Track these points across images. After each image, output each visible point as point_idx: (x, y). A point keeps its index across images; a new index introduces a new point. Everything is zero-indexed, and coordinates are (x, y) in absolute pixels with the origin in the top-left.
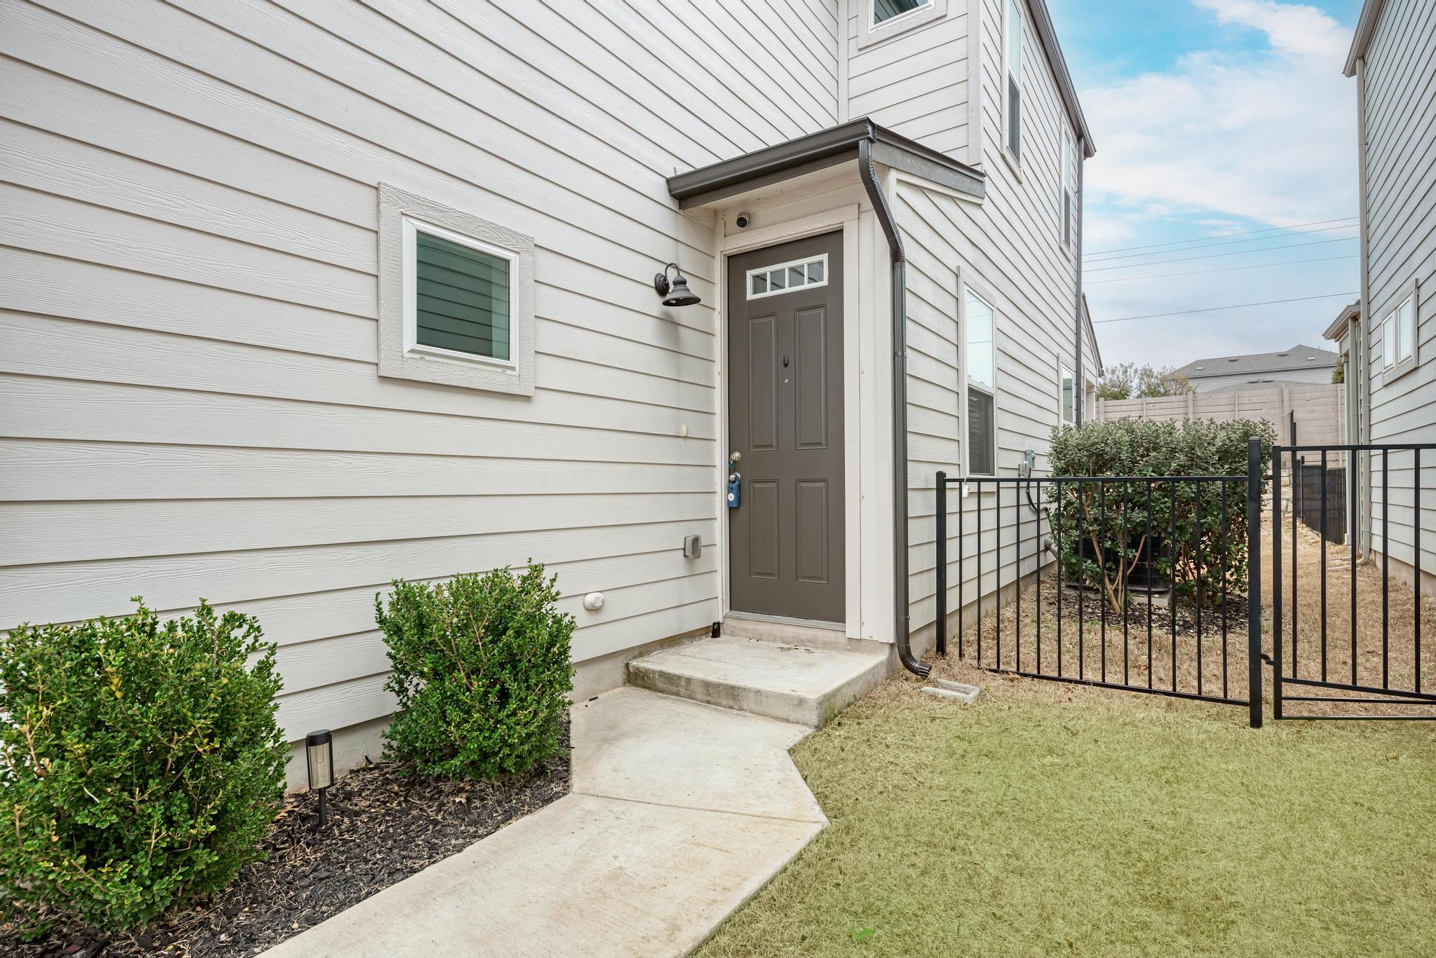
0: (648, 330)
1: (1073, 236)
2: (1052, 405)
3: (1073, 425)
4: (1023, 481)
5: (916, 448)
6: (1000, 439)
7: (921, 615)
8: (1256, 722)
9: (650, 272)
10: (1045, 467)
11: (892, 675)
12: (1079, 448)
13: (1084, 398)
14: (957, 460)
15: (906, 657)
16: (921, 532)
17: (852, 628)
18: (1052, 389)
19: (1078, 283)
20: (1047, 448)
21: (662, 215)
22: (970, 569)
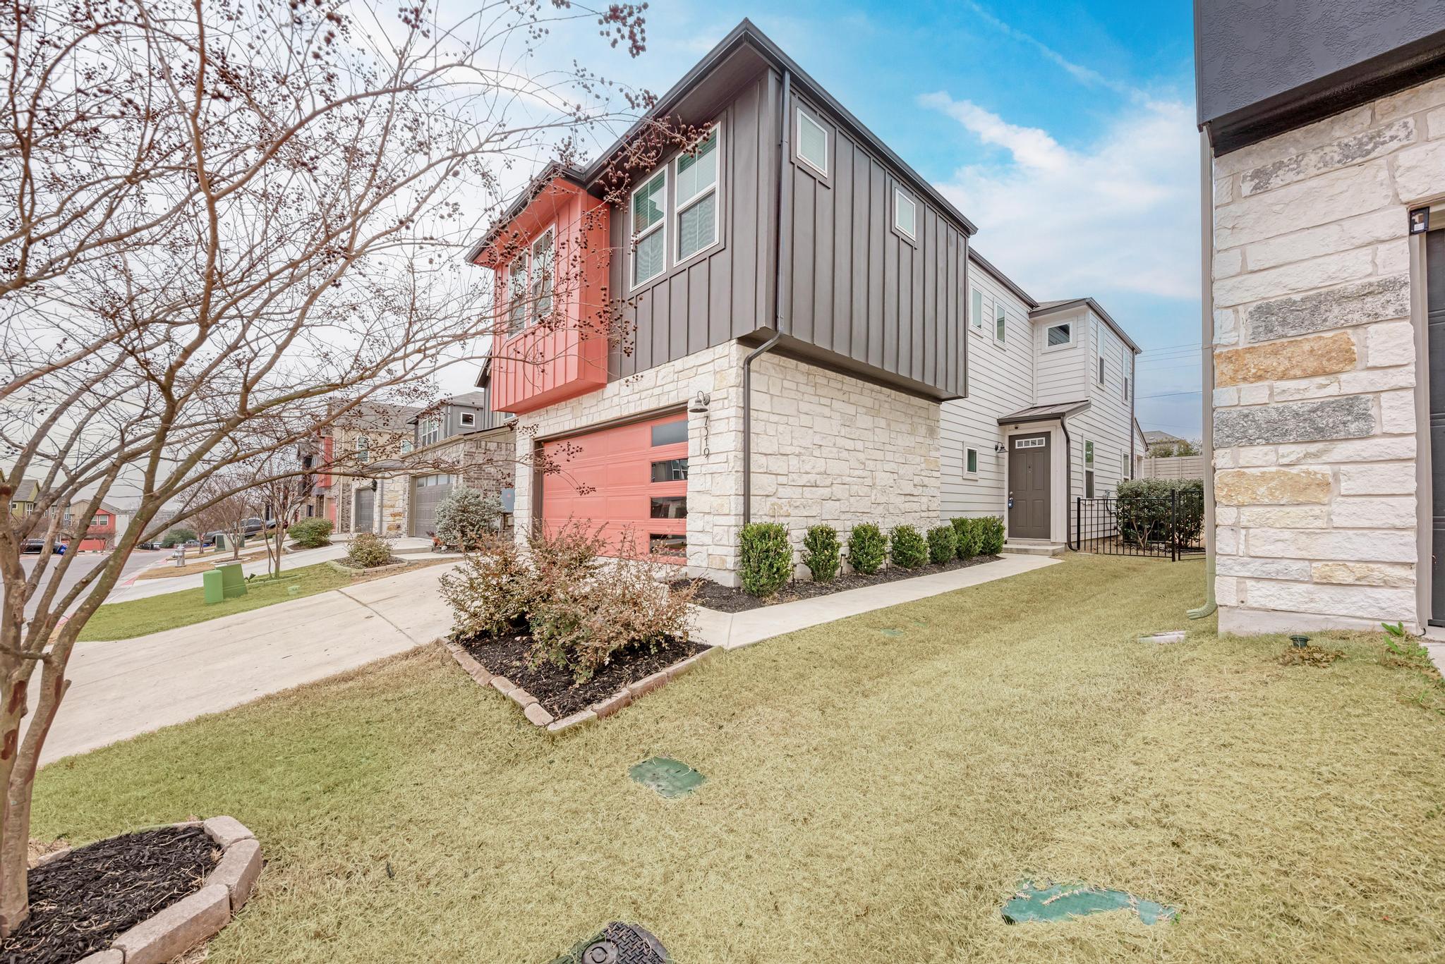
0: (993, 460)
1: (1129, 393)
2: (1118, 470)
3: (1129, 478)
4: (1105, 500)
5: (1073, 491)
6: (1096, 486)
7: (1074, 538)
8: (1174, 560)
9: (993, 445)
10: (1114, 495)
11: (1066, 551)
12: (1128, 489)
13: (1135, 463)
14: (1082, 493)
15: (1070, 547)
16: (1074, 514)
17: (1053, 540)
18: (1119, 458)
19: (1132, 414)
20: (1115, 488)
21: (995, 429)
22: (1088, 529)
